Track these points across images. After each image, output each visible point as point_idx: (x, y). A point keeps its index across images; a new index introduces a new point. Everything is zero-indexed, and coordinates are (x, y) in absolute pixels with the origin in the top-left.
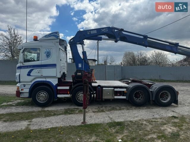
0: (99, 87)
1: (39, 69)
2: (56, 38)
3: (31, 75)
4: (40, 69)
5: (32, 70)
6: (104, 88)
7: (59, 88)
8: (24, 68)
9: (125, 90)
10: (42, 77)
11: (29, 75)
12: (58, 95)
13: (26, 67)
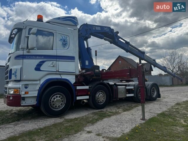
0: (115, 86)
1: (54, 62)
2: (74, 25)
3: (41, 69)
4: (56, 62)
5: (43, 62)
6: (119, 87)
7: (78, 88)
8: (30, 58)
9: (132, 87)
10: (57, 72)
11: (38, 68)
12: (77, 97)
13: (33, 57)
